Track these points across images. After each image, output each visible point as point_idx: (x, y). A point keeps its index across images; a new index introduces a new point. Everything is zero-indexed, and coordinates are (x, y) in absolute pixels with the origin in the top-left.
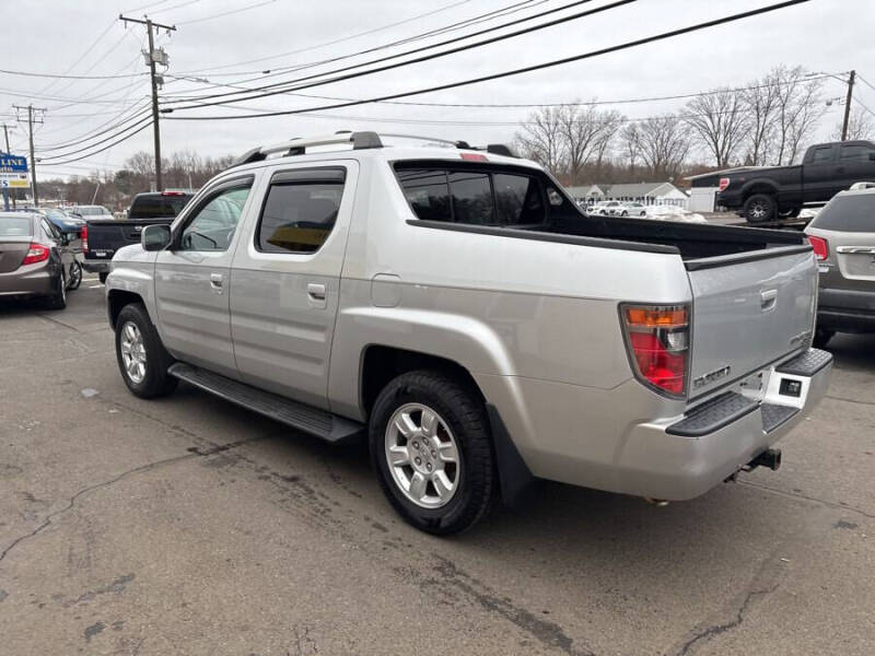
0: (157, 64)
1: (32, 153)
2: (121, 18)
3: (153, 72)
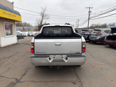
0: (90, 13)
1: (78, 25)
2: (86, 8)
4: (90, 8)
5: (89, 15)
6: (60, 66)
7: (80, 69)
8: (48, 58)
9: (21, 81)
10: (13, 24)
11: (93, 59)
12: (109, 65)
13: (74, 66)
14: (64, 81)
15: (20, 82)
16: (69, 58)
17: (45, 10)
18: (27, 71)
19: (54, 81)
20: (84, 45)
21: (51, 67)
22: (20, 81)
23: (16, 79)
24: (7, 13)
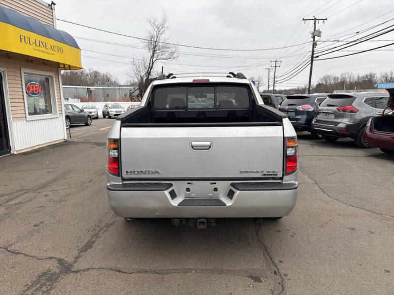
0: (316, 37)
1: (274, 78)
2: (303, 20)
3: (314, 40)
4: (315, 19)
5: (314, 45)
6: (208, 220)
7: (278, 229)
8: (167, 193)
9: (76, 267)
10: (51, 77)
11: (325, 196)
12: (378, 216)
13: (255, 220)
14: (222, 272)
15: (72, 272)
16: (237, 193)
17: (160, 28)
18: (96, 235)
19: (186, 271)
20: (292, 147)
21: (177, 223)
22: (73, 270)
23: (60, 261)
24: (32, 41)
